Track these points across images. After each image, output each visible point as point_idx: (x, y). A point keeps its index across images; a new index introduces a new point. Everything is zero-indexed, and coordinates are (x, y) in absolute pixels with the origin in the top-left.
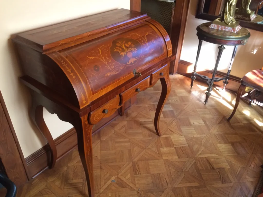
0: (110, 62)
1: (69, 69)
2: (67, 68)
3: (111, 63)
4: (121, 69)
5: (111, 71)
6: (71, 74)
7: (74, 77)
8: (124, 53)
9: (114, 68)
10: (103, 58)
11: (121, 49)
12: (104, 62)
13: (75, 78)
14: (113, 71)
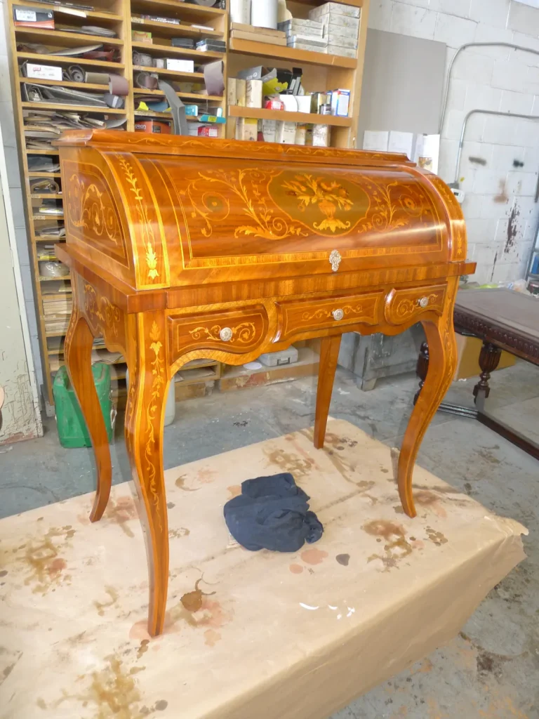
0: (260, 203)
1: (134, 177)
2: (128, 174)
3: (262, 206)
4: (290, 233)
5: (258, 225)
6: (133, 190)
7: (139, 198)
8: (311, 199)
9: (270, 222)
10: (245, 189)
11: (304, 189)
12: (242, 197)
13: (141, 201)
14: (265, 227)
